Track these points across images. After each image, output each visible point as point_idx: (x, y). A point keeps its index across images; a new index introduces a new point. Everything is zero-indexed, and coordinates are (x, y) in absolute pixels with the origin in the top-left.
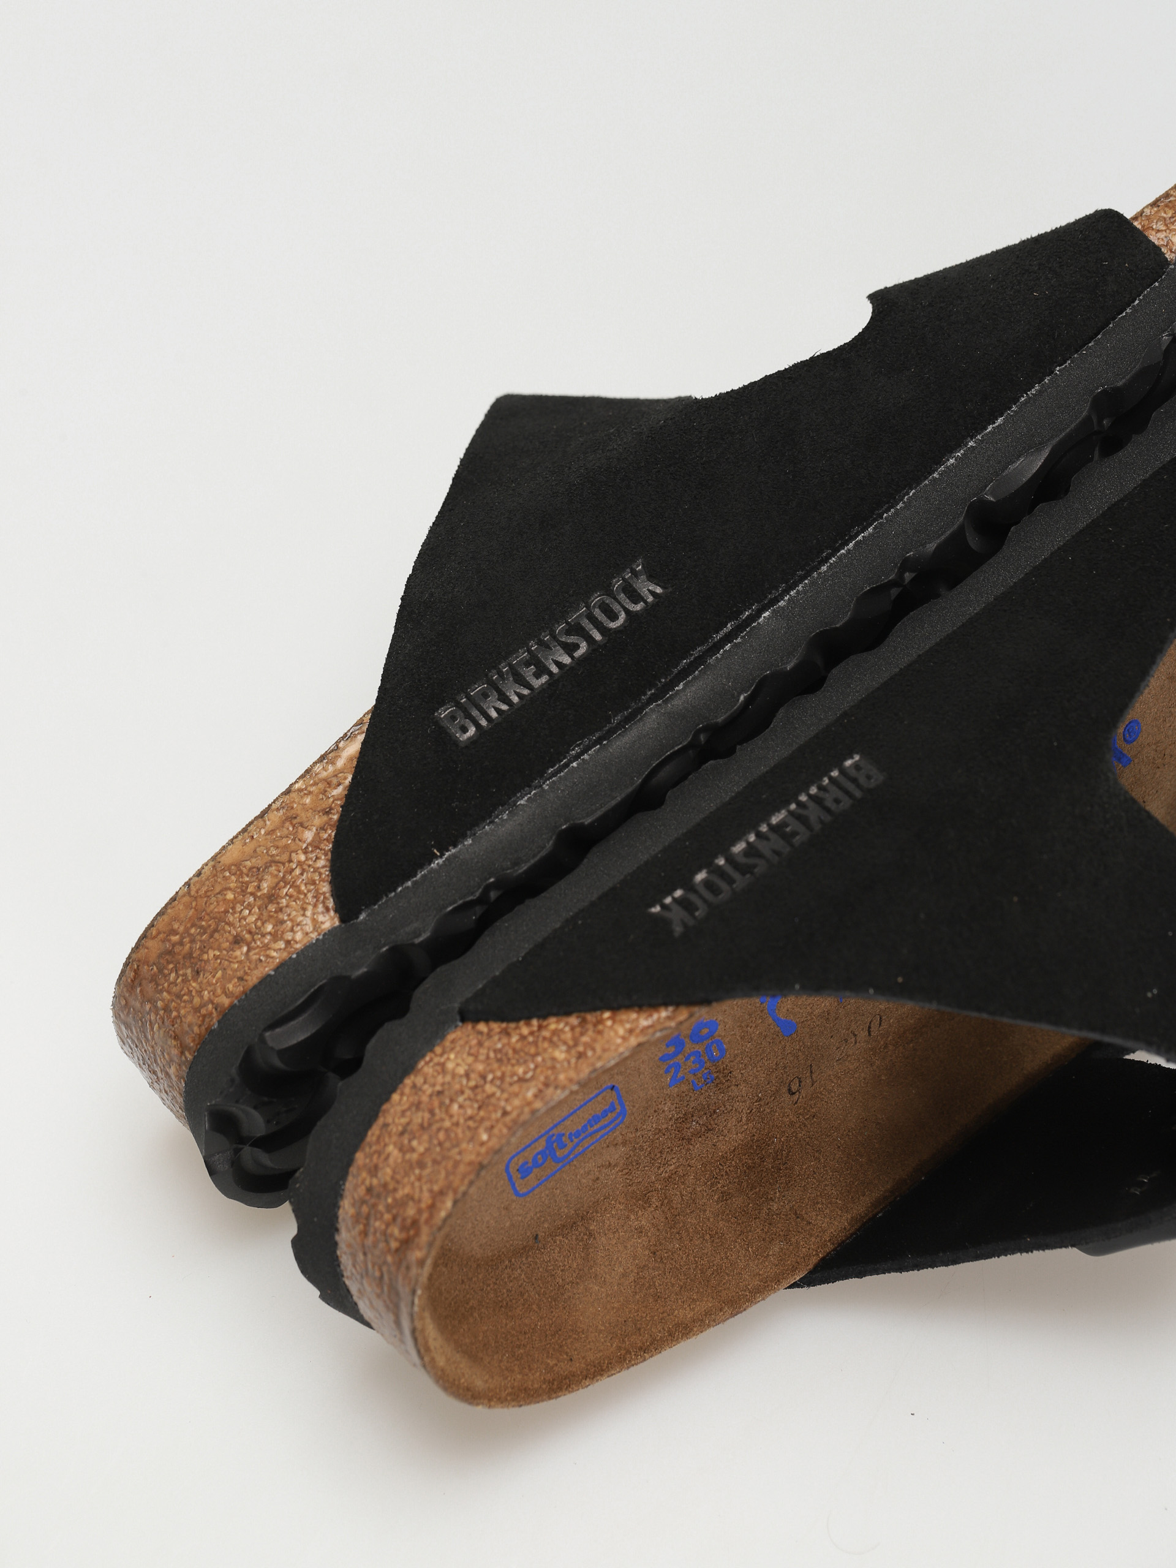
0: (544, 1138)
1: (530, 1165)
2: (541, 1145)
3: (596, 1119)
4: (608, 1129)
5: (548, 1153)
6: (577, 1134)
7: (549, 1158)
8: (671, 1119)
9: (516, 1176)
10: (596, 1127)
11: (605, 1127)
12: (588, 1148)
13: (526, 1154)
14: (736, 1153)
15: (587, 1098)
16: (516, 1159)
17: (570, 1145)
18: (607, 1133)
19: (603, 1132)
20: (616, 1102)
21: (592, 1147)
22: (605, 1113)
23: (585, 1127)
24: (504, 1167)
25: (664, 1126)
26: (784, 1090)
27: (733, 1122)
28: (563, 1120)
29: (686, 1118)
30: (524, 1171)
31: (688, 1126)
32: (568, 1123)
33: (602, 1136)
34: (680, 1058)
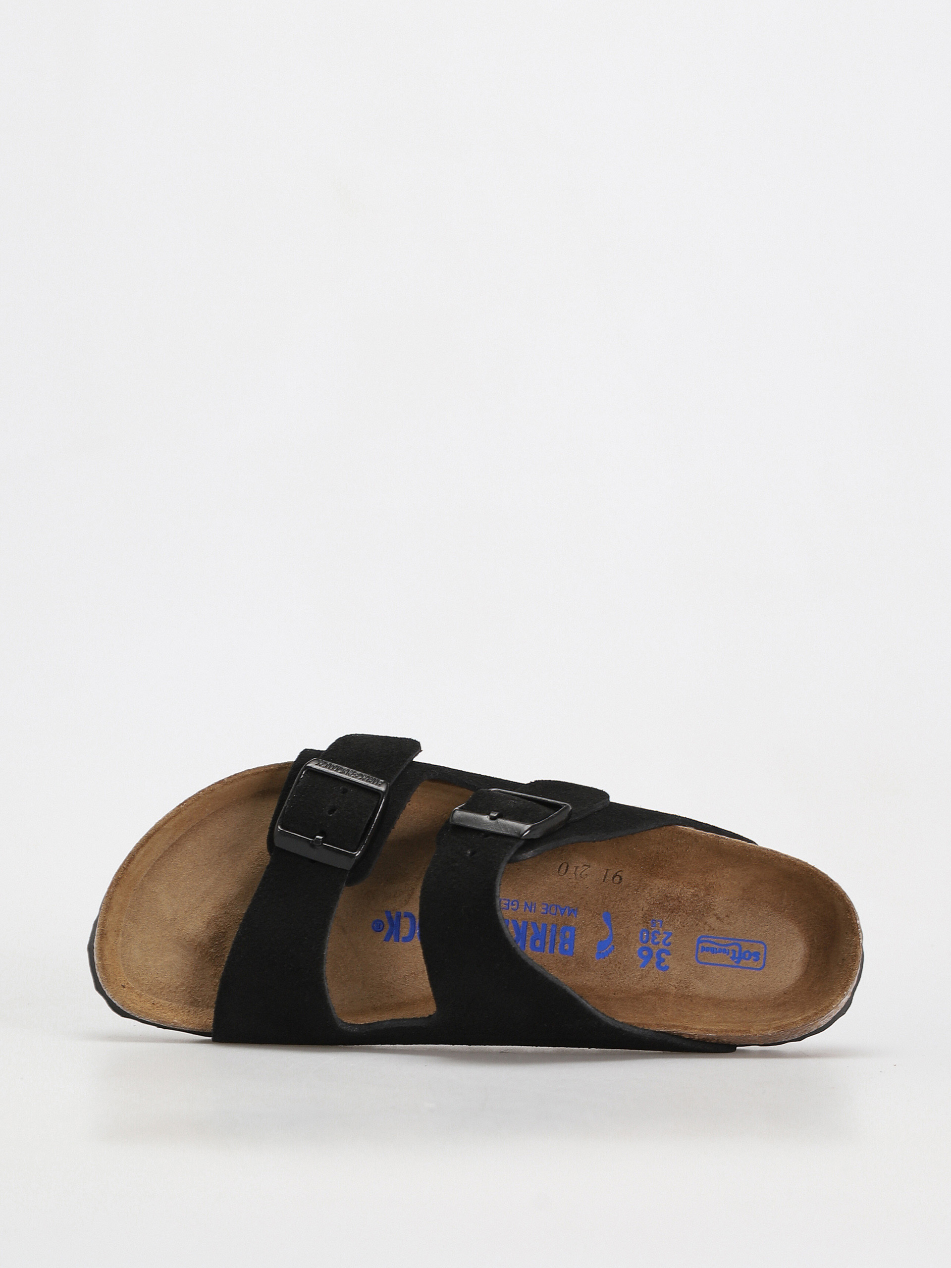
0: (740, 965)
1: (753, 957)
2: (743, 963)
3: (713, 951)
4: (710, 939)
5: (742, 956)
6: (724, 951)
7: (742, 952)
8: (680, 916)
9: (762, 957)
10: (714, 946)
11: (710, 942)
12: (723, 938)
13: (750, 965)
14: (661, 876)
15: (711, 967)
16: (758, 967)
17: (731, 948)
18: (711, 937)
19: (713, 940)
20: (700, 950)
21: (721, 936)
22: (707, 949)
23: (720, 951)
24: (764, 969)
25: (684, 914)
26: (623, 883)
27: (655, 892)
28: (727, 966)
29: (672, 911)
30: (757, 954)
31: (674, 906)
32: (725, 962)
33: (714, 938)
34: (662, 946)
